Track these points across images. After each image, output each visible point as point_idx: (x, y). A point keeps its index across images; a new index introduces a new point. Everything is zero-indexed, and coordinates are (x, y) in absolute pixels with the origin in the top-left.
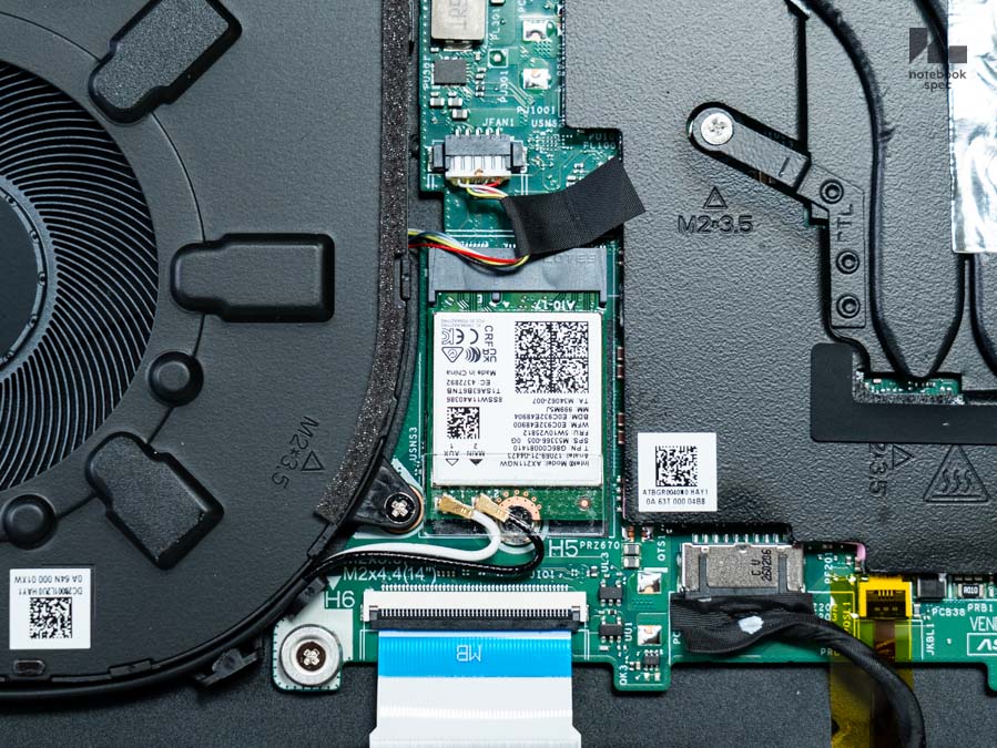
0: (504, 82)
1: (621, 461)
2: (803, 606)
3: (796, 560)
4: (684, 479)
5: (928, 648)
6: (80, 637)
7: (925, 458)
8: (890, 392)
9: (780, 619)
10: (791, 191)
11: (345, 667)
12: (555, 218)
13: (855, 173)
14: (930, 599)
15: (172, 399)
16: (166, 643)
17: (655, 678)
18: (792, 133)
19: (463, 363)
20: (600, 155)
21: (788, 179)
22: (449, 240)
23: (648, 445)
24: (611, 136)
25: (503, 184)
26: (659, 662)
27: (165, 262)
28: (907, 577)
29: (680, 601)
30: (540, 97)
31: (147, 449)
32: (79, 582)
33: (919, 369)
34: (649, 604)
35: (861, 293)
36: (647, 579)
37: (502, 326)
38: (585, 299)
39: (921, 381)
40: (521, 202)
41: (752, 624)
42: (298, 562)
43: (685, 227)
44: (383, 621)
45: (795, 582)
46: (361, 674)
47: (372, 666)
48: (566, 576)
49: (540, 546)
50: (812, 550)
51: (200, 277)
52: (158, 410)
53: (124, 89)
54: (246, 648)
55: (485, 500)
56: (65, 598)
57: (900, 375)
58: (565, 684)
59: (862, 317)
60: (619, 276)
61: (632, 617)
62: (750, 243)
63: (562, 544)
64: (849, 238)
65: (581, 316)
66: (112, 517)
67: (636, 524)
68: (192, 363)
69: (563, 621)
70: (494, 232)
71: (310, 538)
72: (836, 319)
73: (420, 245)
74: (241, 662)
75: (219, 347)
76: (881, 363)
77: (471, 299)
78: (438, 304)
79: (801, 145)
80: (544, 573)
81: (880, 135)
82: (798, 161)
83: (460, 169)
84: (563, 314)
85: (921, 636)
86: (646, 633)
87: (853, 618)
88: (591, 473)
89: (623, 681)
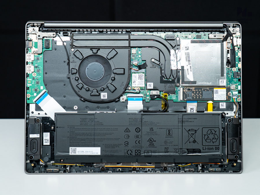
0: (137, 56)
1: (146, 85)
2: (159, 95)
3: (159, 92)
4: (151, 86)
5: (169, 99)
6: (106, 98)
7: (169, 85)
8: (166, 80)
9: (158, 96)
10: (159, 65)
11: (126, 100)
12: (141, 67)
13: (163, 63)
14: (169, 95)
15: (113, 80)
16: (112, 98)
17: (149, 101)
18: (159, 60)
19: (134, 78)
20: (144, 62)
21: (158, 64)
22: (133, 68)
23: (148, 84)
24: (145, 61)
25: (137, 64)
26: (149, 100)
27: (112, 70)
28: (167, 93)
29: (150, 95)
30: (140, 58)
31: (111, 84)
32: (106, 94)
33: (168, 78)
34: (148, 96)
35: (164, 72)
36: (148, 94)
37: (137, 75)
38: (143, 73)
39: (168, 79)
40: (138, 66)
41: (156, 97)
42: (122, 92)
43: (151, 67)
44: (128, 97)
45: (159, 94)
46: (127, 100)
47: (128, 100)
48: (142, 93)
49: (140, 91)
50: (160, 91)
51: (115, 71)
52: (112, 81)
53: (109, 57)
54: (118, 99)
55: (136, 88)
56: (105, 95)
57: (167, 78)
58: (142, 101)
59: (164, 74)
60: (146, 71)
61: (147, 96)
62: (156, 69)
63: (142, 91)
64: (163, 68)
65: (143, 74)
66: (109, 89)
67: (147, 89)
68: (114, 78)
69: (142, 97)
70: (136, 68)
71: (123, 90)
72: (162, 74)
73: (131, 69)
74: (118, 100)
75: (116, 76)
76: (165, 78)
77: (135, 73)
78: (132, 73)
79: (159, 61)
80: (141, 93)
81: (165, 60)
82: (159, 62)
83: (134, 63)
84: (142, 74)
85: (168, 98)
86: (148, 98)
87: (163, 96)
88: (144, 86)
89: (146, 101)
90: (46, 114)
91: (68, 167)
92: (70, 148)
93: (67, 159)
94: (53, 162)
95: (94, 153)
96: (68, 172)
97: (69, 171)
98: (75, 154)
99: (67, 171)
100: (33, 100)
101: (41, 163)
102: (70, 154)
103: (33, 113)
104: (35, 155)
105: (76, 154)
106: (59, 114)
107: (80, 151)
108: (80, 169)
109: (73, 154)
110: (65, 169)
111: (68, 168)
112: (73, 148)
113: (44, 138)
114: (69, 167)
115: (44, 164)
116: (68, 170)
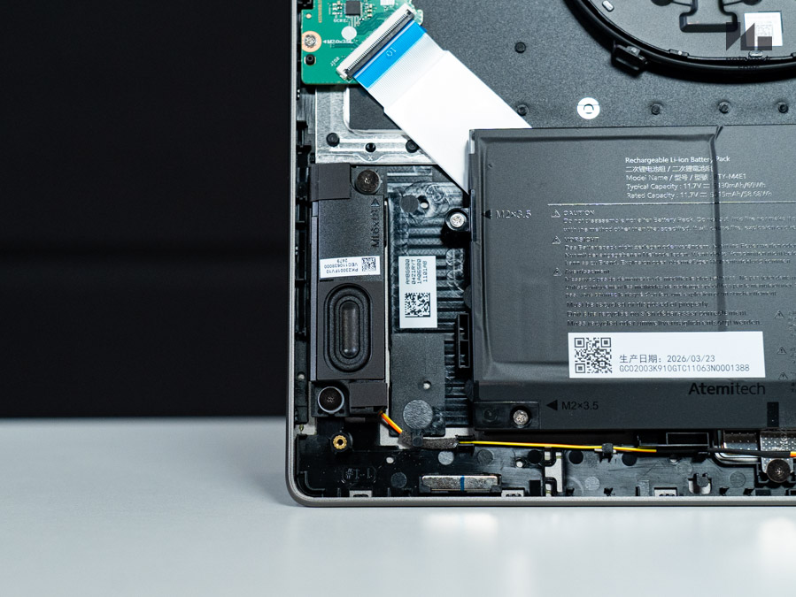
32: (775, 18)
90: (412, 147)
91: (552, 462)
92: (572, 336)
93: (554, 405)
94: (462, 432)
95: (725, 368)
96: (554, 493)
97: (560, 489)
98: (602, 375)
99: (548, 487)
100: (338, 63)
101: (386, 439)
102: (573, 374)
103: (333, 141)
104: (352, 381)
105: (609, 376)
106: (496, 135)
107: (634, 357)
108: (632, 473)
109: (590, 374)
110: (534, 474)
111: (555, 471)
112: (591, 335)
113: (404, 288)
114: (559, 462)
115: (401, 447)
116: (553, 482)
